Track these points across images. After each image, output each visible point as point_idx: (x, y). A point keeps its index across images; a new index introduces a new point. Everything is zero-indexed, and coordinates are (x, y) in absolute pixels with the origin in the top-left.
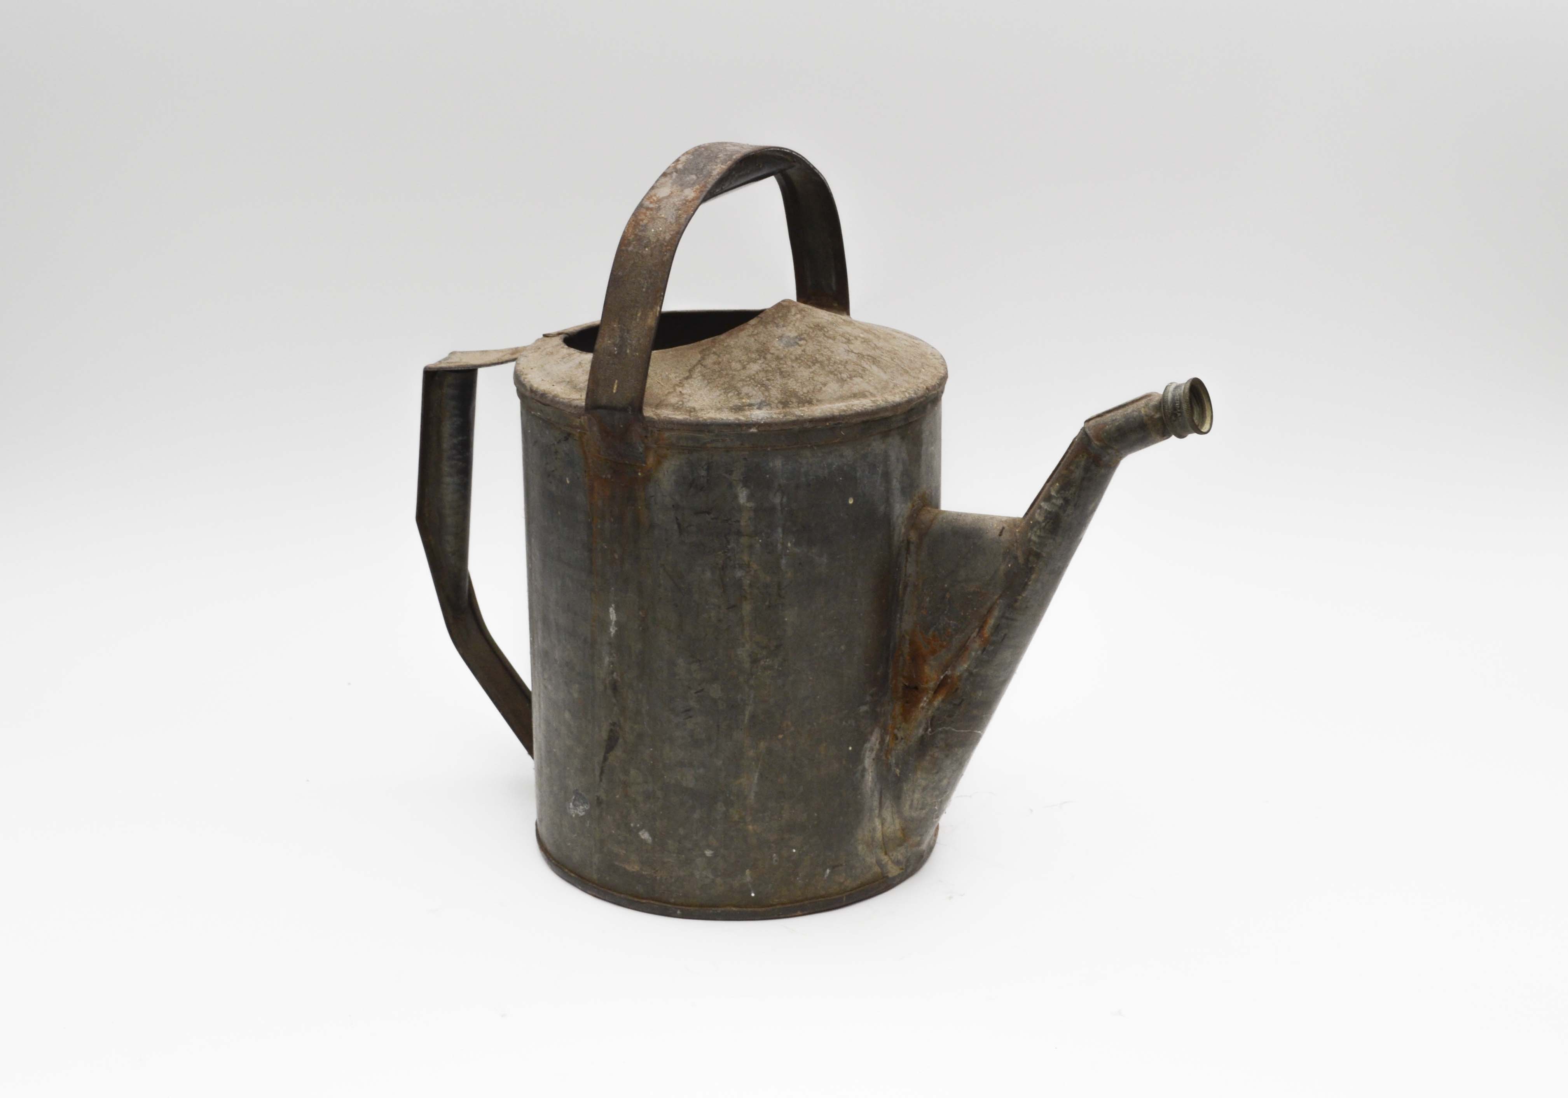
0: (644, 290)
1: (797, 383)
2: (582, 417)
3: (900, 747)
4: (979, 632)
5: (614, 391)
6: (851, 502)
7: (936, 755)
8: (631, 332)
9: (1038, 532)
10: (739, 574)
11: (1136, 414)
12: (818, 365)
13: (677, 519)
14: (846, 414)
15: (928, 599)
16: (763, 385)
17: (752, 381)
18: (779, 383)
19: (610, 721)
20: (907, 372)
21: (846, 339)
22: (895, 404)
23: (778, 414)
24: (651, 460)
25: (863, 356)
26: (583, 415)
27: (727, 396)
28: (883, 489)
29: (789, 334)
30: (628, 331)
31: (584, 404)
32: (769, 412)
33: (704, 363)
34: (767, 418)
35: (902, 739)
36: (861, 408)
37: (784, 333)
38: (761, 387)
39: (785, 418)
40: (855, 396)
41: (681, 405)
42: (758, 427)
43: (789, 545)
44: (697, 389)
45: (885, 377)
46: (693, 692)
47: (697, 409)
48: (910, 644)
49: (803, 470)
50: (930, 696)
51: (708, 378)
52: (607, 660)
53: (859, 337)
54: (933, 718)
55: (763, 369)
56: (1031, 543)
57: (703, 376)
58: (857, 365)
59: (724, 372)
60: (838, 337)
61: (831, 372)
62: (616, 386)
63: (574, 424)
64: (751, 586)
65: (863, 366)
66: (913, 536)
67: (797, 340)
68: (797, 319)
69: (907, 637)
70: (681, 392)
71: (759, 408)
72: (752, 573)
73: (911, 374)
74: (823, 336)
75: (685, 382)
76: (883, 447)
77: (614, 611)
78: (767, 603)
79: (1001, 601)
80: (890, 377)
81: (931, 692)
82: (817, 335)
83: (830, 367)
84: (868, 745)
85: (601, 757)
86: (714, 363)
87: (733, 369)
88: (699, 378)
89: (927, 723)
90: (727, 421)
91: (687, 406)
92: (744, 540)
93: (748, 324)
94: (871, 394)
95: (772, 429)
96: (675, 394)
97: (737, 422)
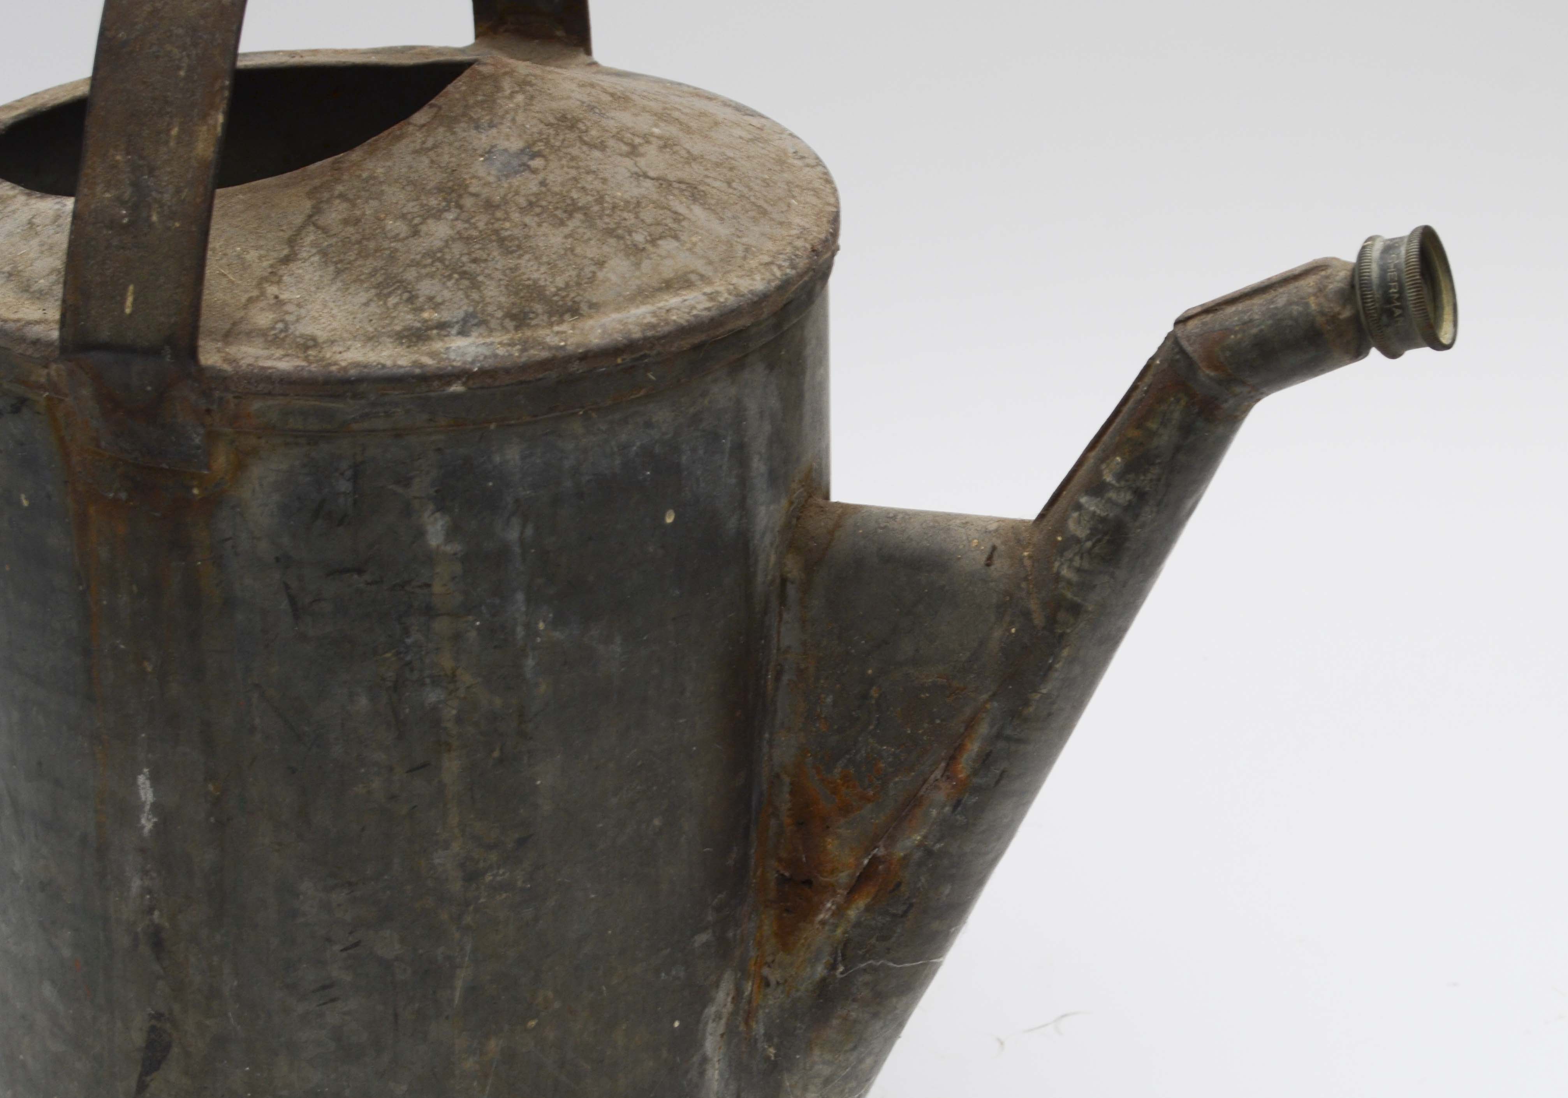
0: (182, 73)
1: (540, 264)
2: (54, 366)
3: (774, 1000)
4: (946, 769)
5: (128, 311)
6: (670, 519)
7: (854, 1015)
8: (157, 173)
9: (1077, 563)
10: (432, 696)
11: (1296, 309)
12: (579, 216)
13: (287, 587)
14: (657, 334)
15: (829, 700)
16: (464, 275)
17: (438, 264)
18: (499, 266)
19: (149, 1010)
20: (764, 213)
21: (627, 144)
22: (756, 299)
23: (509, 345)
24: (221, 461)
25: (670, 184)
26: (55, 361)
27: (385, 303)
28: (733, 481)
29: (506, 144)
30: (151, 171)
31: (55, 334)
32: (488, 340)
33: (322, 221)
34: (486, 357)
35: (778, 983)
36: (687, 317)
37: (495, 142)
38: (461, 278)
39: (526, 354)
40: (669, 286)
41: (281, 331)
42: (468, 379)
43: (541, 626)
44: (313, 289)
45: (723, 231)
46: (337, 948)
47: (320, 340)
48: (791, 793)
49: (567, 464)
50: (839, 899)
51: (334, 260)
52: (136, 884)
53: (652, 134)
54: (846, 943)
55: (458, 233)
56: (1062, 584)
57: (324, 253)
58: (663, 208)
59: (372, 245)
60: (611, 143)
61: (610, 232)
62: (130, 300)
63: (33, 378)
64: (459, 720)
65: (674, 209)
66: (793, 568)
67: (525, 159)
68: (518, 106)
69: (787, 779)
70: (276, 297)
71: (463, 333)
72: (462, 693)
73: (774, 216)
74: (578, 144)
75: (283, 270)
76: (733, 391)
77: (148, 783)
78: (496, 754)
79: (996, 704)
80: (733, 230)
81: (842, 892)
82: (566, 142)
83: (607, 220)
84: (711, 1010)
85: (133, 1082)
86: (346, 222)
87: (389, 235)
88: (312, 259)
89: (834, 954)
90: (395, 371)
91: (297, 333)
92: (442, 625)
93: (409, 124)
94: (702, 277)
95: (497, 383)
96: (262, 304)
97: (418, 371)
